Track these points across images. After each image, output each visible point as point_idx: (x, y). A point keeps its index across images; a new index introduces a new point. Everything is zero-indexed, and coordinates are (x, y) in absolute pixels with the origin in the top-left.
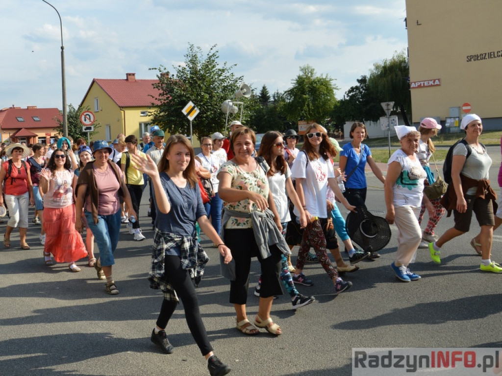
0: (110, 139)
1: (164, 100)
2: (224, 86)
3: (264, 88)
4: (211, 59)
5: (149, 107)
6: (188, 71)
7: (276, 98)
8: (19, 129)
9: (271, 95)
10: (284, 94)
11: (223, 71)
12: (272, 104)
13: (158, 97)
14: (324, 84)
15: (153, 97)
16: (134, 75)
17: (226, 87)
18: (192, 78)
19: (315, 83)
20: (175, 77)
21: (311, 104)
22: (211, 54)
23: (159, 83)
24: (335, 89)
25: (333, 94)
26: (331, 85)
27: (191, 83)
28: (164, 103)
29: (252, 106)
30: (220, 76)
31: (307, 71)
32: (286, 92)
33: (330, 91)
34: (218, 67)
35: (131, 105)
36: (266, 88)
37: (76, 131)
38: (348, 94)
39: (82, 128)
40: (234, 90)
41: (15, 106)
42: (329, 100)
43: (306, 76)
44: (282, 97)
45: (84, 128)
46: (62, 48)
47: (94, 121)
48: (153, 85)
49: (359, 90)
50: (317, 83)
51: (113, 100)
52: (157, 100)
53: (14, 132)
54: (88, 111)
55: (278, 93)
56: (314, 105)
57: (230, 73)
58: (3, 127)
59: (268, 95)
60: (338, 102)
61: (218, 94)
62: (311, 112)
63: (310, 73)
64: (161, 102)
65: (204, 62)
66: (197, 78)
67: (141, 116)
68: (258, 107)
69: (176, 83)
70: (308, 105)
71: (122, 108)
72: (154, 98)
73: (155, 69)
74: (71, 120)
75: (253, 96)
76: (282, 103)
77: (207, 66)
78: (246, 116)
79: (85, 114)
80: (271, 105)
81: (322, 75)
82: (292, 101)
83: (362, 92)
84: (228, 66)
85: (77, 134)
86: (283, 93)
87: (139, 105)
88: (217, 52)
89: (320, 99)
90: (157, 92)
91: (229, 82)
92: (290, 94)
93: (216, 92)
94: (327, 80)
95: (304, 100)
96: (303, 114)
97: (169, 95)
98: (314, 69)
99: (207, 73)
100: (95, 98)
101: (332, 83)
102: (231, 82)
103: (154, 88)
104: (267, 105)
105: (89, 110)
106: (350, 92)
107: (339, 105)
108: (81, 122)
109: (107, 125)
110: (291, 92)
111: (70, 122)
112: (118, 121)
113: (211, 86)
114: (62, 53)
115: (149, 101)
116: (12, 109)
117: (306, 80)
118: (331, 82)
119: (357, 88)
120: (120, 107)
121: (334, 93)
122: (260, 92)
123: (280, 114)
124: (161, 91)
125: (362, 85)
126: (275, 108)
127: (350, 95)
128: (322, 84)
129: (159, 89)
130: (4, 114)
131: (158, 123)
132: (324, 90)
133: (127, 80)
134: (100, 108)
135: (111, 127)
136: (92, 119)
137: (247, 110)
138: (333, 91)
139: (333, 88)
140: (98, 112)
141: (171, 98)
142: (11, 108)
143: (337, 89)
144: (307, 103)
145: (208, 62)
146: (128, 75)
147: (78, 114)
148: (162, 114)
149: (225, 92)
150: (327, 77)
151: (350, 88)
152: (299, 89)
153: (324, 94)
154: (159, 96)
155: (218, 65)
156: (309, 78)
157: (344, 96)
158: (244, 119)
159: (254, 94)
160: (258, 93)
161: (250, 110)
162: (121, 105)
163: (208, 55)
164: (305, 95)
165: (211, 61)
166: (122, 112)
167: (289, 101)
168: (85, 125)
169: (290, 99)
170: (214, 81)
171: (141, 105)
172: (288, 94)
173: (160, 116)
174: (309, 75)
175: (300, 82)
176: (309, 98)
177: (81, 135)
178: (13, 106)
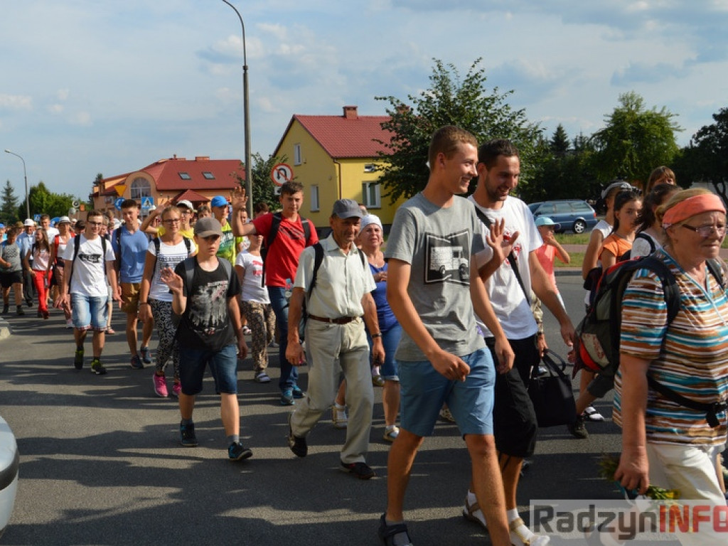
0: (318, 207)
1: (399, 147)
2: (494, 125)
3: (560, 130)
4: (473, 83)
5: (376, 159)
6: (435, 102)
7: (579, 145)
8: (183, 191)
9: (571, 141)
10: (591, 139)
11: (493, 100)
12: (572, 155)
13: (389, 143)
14: (658, 122)
15: (381, 143)
16: (355, 109)
17: (497, 126)
18: (442, 112)
19: (643, 120)
20: (416, 113)
21: (635, 155)
22: (472, 75)
23: (390, 122)
24: (676, 130)
25: (672, 138)
26: (669, 124)
27: (440, 120)
28: (399, 151)
29: (538, 156)
30: (487, 108)
31: (630, 101)
32: (594, 136)
33: (667, 134)
34: (482, 96)
35: (350, 155)
36: (563, 129)
37: (265, 194)
38: (697, 139)
39: (273, 190)
40: (510, 131)
41: (177, 157)
42: (666, 148)
43: (629, 109)
44: (588, 143)
45: (276, 189)
46: (245, 68)
47: (292, 178)
48: (381, 124)
49: (717, 132)
50: (646, 120)
51: (323, 148)
52: (387, 148)
53: (175, 195)
54: (283, 164)
55: (581, 138)
56: (640, 156)
57: (503, 105)
58: (159, 188)
59: (565, 140)
60: (681, 151)
61: (483, 138)
62: (635, 167)
63: (634, 106)
64: (394, 150)
65: (461, 87)
66: (450, 111)
67: (365, 172)
68: (547, 159)
69: (416, 121)
70: (631, 157)
71: (338, 159)
72: (384, 144)
73: (385, 99)
74: (258, 178)
75: (542, 142)
76: (588, 153)
77: (466, 94)
78: (528, 172)
79: (278, 168)
80: (570, 156)
81: (654, 108)
82: (605, 150)
83: (721, 135)
84: (500, 93)
85: (266, 198)
86: (590, 136)
87: (362, 155)
88: (483, 71)
89: (650, 146)
90: (387, 136)
91: (501, 119)
92: (601, 139)
93: (480, 134)
94: (662, 116)
95: (624, 148)
96: (622, 170)
97: (405, 140)
98: (641, 100)
99: (466, 105)
100: (296, 144)
101: (672, 120)
102: (504, 120)
103: (383, 129)
104: (564, 156)
105: (285, 163)
106: (700, 134)
107: (681, 155)
108: (273, 181)
109: (313, 185)
110: (603, 135)
111: (255, 180)
112: (331, 179)
113: (473, 124)
114: (245, 75)
115: (375, 148)
116: (173, 161)
117: (628, 117)
118: (669, 119)
119: (712, 128)
120: (332, 157)
121: (674, 136)
122: (554, 136)
123: (584, 170)
124: (394, 134)
125: (721, 124)
126: (577, 160)
127: (701, 139)
128: (654, 122)
129: (391, 131)
130: (161, 169)
131: (389, 182)
132: (658, 132)
133: (345, 116)
134: (303, 160)
135: (320, 189)
136: (289, 177)
137: (530, 163)
138: (673, 134)
139: (673, 129)
140: (300, 165)
141: (409, 144)
142: (171, 159)
143: (679, 130)
144: (628, 153)
145: (468, 87)
146: (346, 109)
147: (269, 168)
148: (395, 168)
149: (495, 134)
150: (662, 111)
151: (700, 129)
152: (616, 130)
153: (657, 138)
154: (391, 140)
155: (484, 91)
156: (633, 113)
157: (691, 142)
158: (525, 177)
159: (544, 139)
160: (549, 135)
161: (536, 164)
162: (334, 155)
163: (468, 76)
164: (627, 140)
165: (473, 85)
166: (337, 165)
167: (599, 149)
168: (278, 185)
169: (601, 147)
170: (479, 117)
171: (365, 155)
172: (598, 138)
173: (393, 172)
174: (633, 109)
175: (618, 118)
176: (633, 145)
177: (272, 200)
178: (175, 156)
